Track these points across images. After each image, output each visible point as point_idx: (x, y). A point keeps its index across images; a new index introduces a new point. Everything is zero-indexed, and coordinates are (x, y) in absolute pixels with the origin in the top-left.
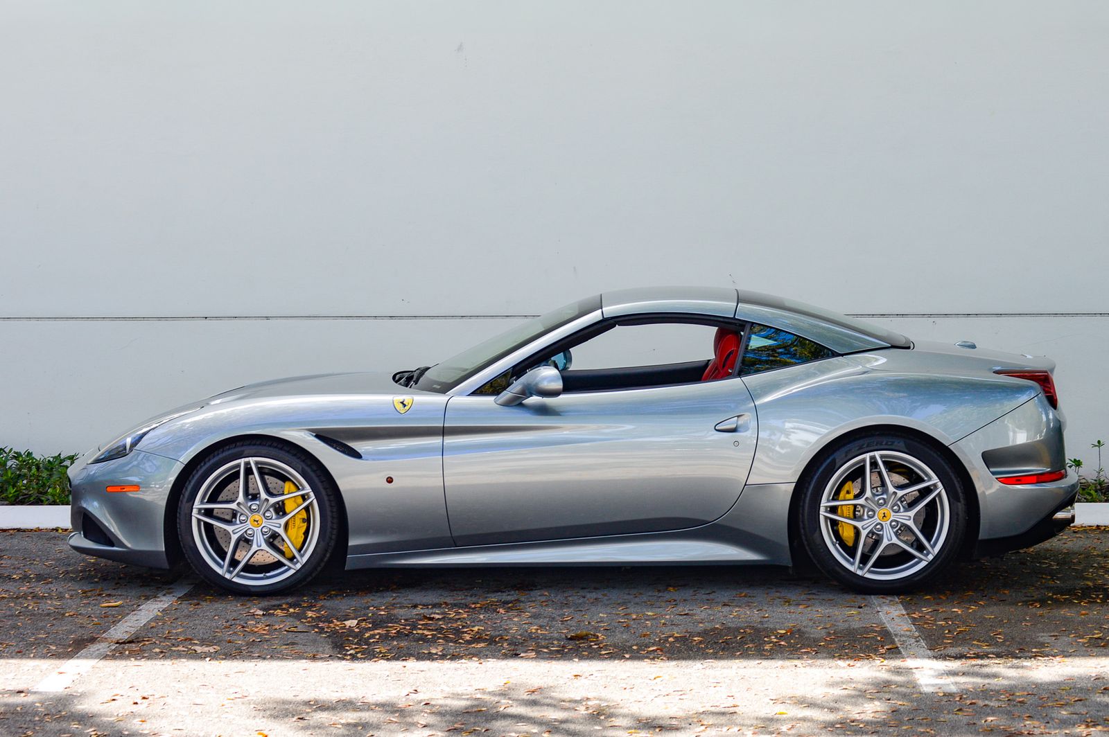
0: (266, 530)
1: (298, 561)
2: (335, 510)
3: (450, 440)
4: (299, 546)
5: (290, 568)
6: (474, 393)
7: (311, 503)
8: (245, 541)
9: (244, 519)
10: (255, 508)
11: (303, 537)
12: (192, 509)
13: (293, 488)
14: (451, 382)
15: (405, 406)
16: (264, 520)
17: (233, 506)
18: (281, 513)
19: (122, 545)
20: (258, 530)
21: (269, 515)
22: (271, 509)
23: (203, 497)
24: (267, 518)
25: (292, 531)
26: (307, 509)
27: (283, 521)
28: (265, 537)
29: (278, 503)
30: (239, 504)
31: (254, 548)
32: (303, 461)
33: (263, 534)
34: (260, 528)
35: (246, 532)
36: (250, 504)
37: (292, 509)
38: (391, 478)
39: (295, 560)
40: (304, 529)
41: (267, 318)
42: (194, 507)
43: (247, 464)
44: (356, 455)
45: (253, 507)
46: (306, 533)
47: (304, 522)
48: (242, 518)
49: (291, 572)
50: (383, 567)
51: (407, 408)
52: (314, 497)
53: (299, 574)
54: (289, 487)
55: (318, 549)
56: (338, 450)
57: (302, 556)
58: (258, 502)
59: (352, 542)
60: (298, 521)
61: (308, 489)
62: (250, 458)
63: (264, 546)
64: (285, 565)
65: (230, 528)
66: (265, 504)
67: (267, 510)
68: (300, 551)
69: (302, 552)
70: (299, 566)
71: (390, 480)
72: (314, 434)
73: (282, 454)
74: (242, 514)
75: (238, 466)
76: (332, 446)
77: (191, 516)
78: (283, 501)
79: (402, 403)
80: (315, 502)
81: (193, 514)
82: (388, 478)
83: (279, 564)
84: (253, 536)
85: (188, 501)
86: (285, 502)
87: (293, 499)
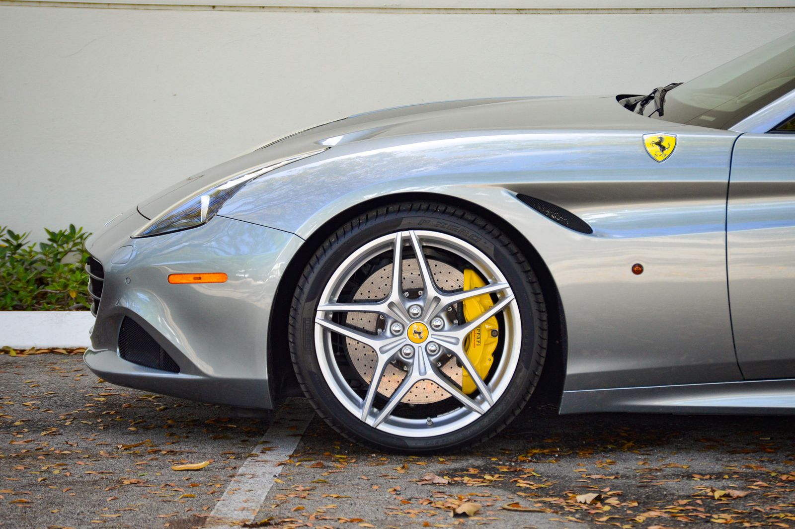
0: (433, 348)
1: (484, 399)
2: (545, 318)
3: (738, 205)
4: (485, 374)
5: (470, 410)
6: (775, 130)
7: (508, 307)
8: (399, 364)
9: (397, 329)
10: (416, 312)
11: (492, 359)
12: (316, 310)
13: (477, 281)
14: (732, 111)
15: (663, 148)
16: (431, 332)
17: (383, 308)
18: (456, 321)
19: (191, 368)
20: (420, 348)
21: (438, 324)
22: (443, 315)
23: (333, 293)
24: (436, 329)
25: (474, 349)
26: (499, 316)
27: (462, 333)
28: (432, 358)
29: (451, 305)
30: (391, 305)
31: (415, 376)
32: (497, 238)
33: (428, 355)
34: (423, 345)
35: (400, 350)
36: (408, 304)
37: (476, 315)
38: (640, 266)
39: (478, 397)
40: (493, 347)
41: (315, 9)
42: (319, 308)
43: (406, 240)
44: (583, 228)
45: (415, 310)
46: (497, 354)
47: (494, 336)
48: (396, 327)
49: (473, 417)
50: (621, 410)
51: (667, 152)
52: (513, 296)
53: (486, 420)
54: (471, 279)
55: (518, 381)
56: (555, 220)
57: (491, 391)
58: (421, 303)
59: (573, 368)
60: (485, 335)
61: (503, 283)
62: (411, 232)
63: (431, 374)
64: (461, 405)
65: (376, 344)
66: (434, 305)
67: (437, 316)
68: (487, 381)
69: (491, 384)
70: (486, 407)
71: (638, 269)
72: (516, 194)
73: (461, 225)
74: (395, 321)
75: (392, 243)
76: (544, 213)
77: (314, 322)
78: (461, 304)
79: (659, 144)
80: (514, 305)
81: (316, 320)
82: (634, 266)
83: (451, 404)
84: (413, 356)
85: (309, 299)
86: (466, 303)
87: (478, 299)
